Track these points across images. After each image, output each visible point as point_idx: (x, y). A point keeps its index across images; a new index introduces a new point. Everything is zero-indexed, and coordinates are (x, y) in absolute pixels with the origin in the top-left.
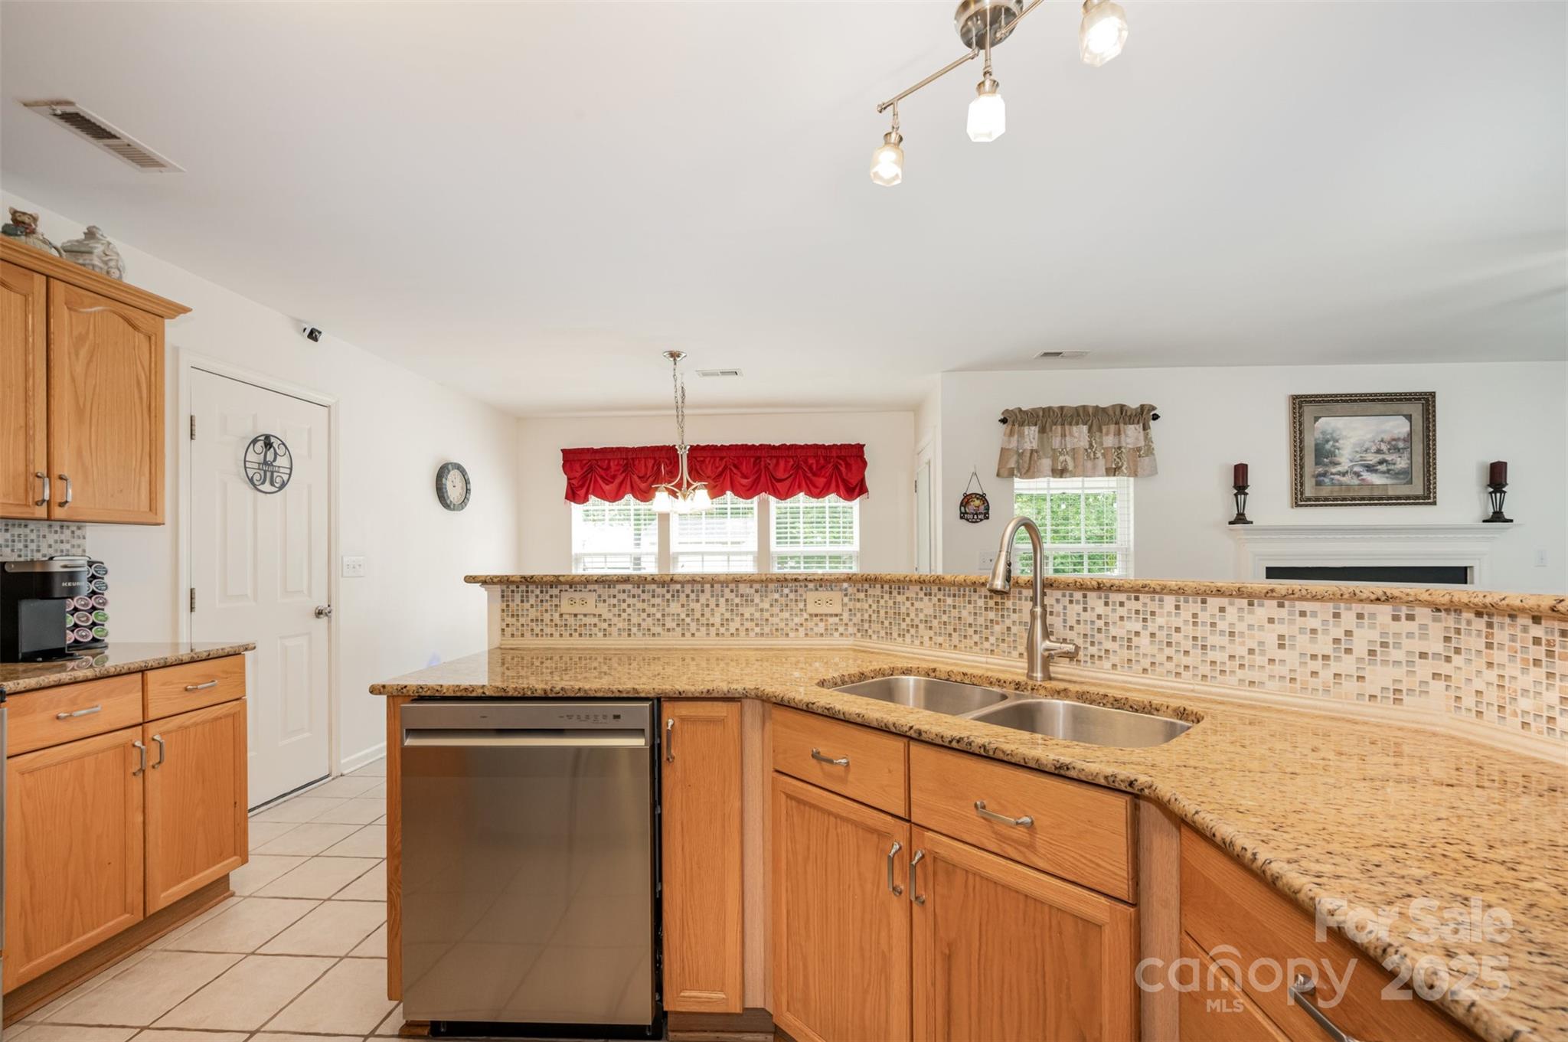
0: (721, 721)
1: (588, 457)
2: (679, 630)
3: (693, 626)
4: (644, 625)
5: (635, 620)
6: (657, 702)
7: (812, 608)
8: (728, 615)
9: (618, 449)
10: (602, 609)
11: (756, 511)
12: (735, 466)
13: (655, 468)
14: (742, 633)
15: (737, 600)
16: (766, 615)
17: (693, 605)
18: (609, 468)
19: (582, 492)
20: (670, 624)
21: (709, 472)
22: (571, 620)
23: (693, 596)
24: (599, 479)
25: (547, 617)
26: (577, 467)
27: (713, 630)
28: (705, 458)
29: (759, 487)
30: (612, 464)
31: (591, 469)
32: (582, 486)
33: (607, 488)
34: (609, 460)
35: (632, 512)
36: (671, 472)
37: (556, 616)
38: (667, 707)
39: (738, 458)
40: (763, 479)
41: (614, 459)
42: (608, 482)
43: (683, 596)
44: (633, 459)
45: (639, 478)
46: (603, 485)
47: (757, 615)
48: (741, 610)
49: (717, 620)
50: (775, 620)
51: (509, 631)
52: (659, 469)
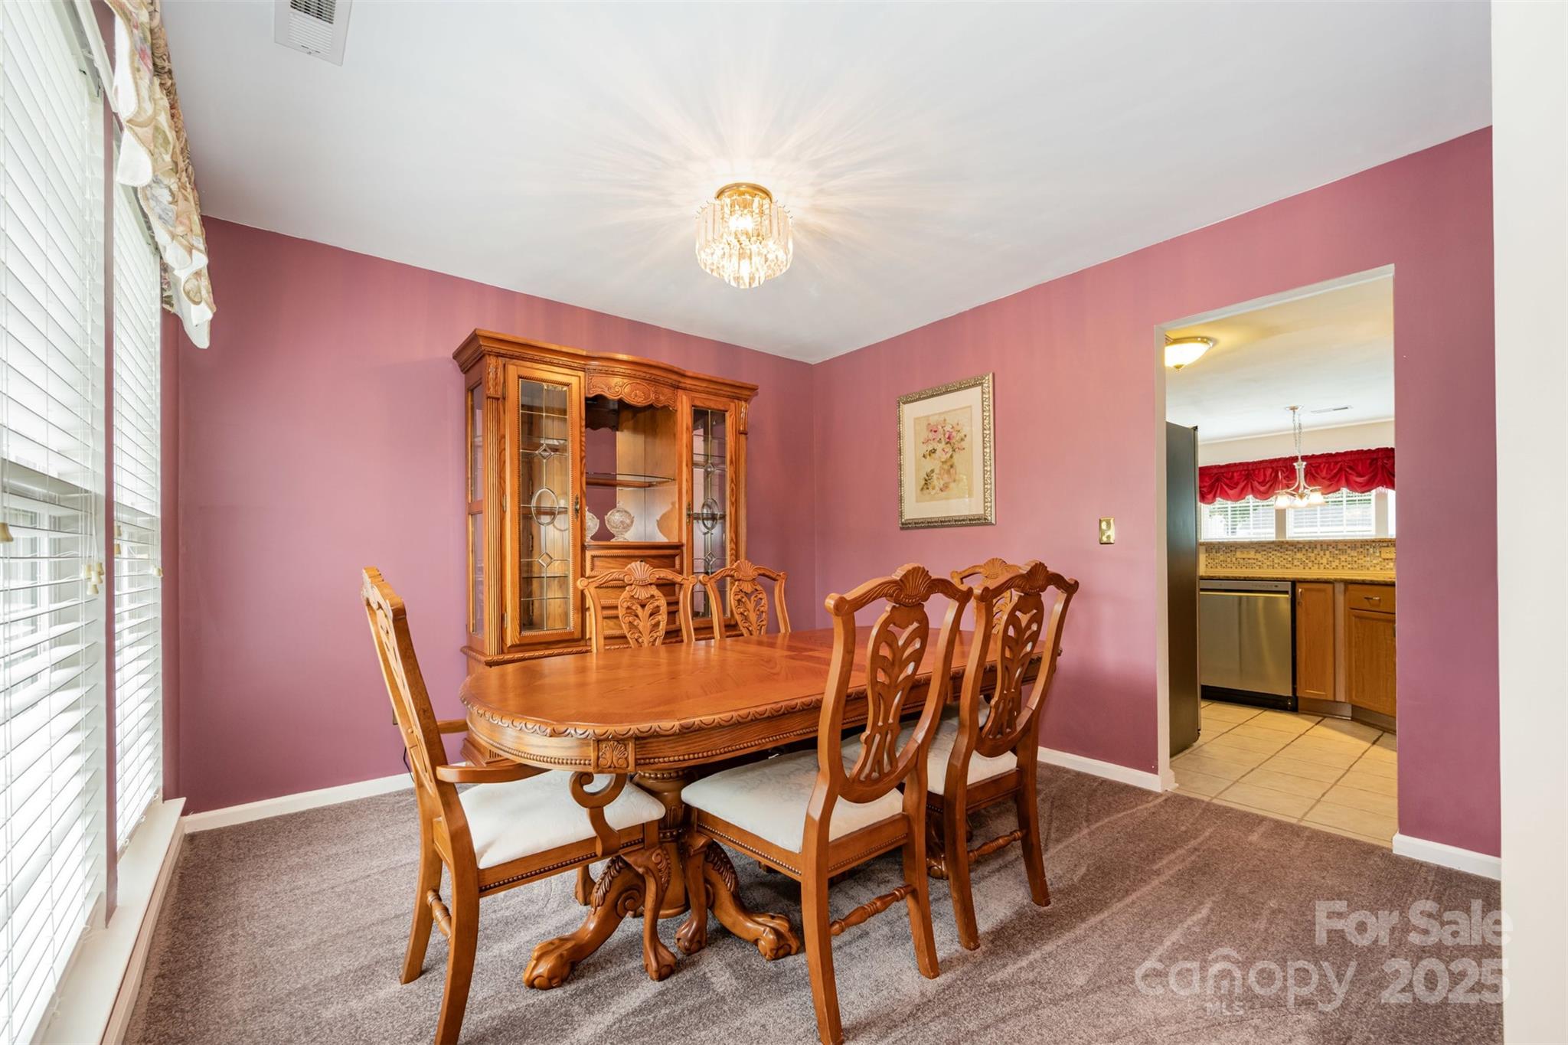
0: (1324, 591)
1: (1215, 471)
2: (1302, 566)
3: (1310, 564)
4: (1282, 563)
5: (1276, 561)
6: (1294, 583)
7: (1384, 556)
8: (1331, 559)
9: (1241, 464)
10: (1258, 556)
11: (1373, 502)
12: (1351, 468)
13: (1273, 475)
14: (1340, 567)
15: (1337, 552)
16: (1356, 559)
17: (1310, 554)
18: (1232, 477)
19: (1210, 496)
20: (1296, 563)
21: (1324, 474)
22: (1241, 561)
23: (1310, 550)
24: (1225, 487)
25: (1229, 560)
26: (1207, 479)
27: (1322, 566)
28: (1320, 464)
29: (1376, 481)
30: (1235, 474)
31: (1218, 480)
32: (1210, 493)
33: (1231, 492)
34: (1233, 472)
35: (1229, 509)
36: (1287, 477)
37: (1234, 559)
38: (1298, 585)
39: (1353, 461)
40: (1379, 476)
41: (1237, 472)
42: (1232, 488)
43: (1304, 550)
44: (1253, 470)
45: (1259, 483)
46: (1227, 489)
47: (1350, 559)
48: (1339, 557)
49: (1324, 561)
50: (1360, 561)
51: (1209, 566)
52: (1277, 476)
